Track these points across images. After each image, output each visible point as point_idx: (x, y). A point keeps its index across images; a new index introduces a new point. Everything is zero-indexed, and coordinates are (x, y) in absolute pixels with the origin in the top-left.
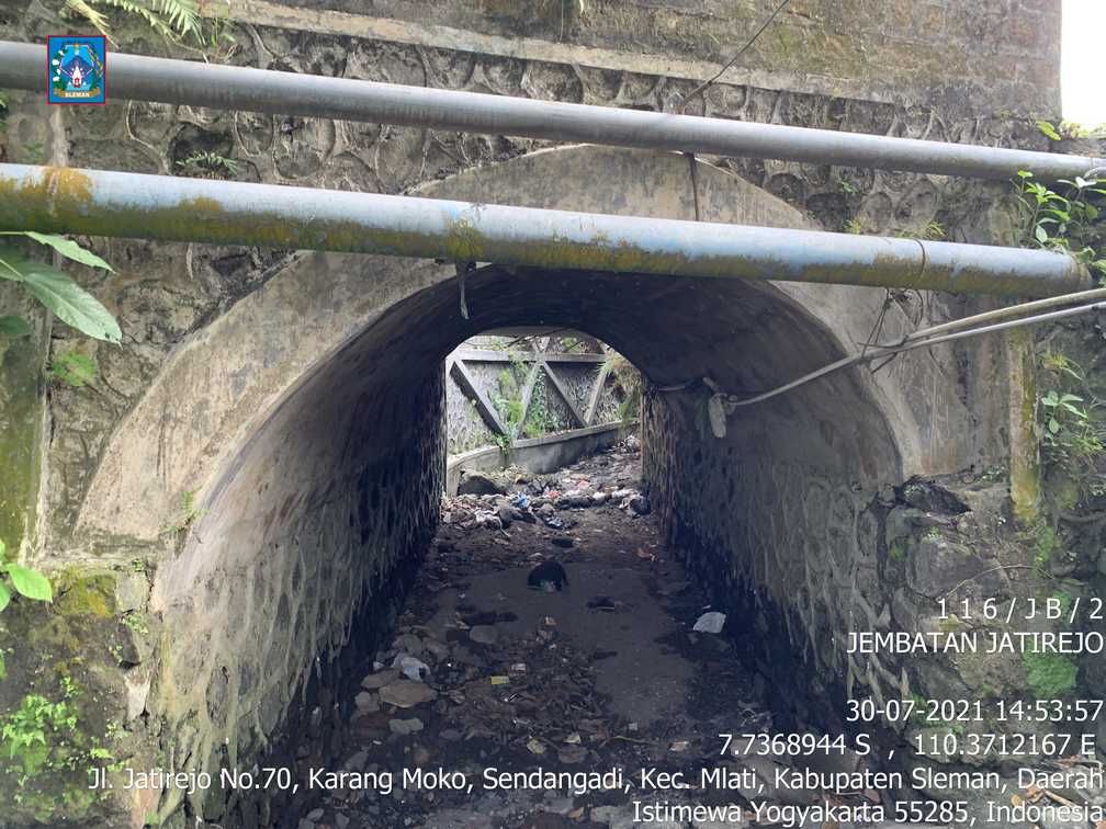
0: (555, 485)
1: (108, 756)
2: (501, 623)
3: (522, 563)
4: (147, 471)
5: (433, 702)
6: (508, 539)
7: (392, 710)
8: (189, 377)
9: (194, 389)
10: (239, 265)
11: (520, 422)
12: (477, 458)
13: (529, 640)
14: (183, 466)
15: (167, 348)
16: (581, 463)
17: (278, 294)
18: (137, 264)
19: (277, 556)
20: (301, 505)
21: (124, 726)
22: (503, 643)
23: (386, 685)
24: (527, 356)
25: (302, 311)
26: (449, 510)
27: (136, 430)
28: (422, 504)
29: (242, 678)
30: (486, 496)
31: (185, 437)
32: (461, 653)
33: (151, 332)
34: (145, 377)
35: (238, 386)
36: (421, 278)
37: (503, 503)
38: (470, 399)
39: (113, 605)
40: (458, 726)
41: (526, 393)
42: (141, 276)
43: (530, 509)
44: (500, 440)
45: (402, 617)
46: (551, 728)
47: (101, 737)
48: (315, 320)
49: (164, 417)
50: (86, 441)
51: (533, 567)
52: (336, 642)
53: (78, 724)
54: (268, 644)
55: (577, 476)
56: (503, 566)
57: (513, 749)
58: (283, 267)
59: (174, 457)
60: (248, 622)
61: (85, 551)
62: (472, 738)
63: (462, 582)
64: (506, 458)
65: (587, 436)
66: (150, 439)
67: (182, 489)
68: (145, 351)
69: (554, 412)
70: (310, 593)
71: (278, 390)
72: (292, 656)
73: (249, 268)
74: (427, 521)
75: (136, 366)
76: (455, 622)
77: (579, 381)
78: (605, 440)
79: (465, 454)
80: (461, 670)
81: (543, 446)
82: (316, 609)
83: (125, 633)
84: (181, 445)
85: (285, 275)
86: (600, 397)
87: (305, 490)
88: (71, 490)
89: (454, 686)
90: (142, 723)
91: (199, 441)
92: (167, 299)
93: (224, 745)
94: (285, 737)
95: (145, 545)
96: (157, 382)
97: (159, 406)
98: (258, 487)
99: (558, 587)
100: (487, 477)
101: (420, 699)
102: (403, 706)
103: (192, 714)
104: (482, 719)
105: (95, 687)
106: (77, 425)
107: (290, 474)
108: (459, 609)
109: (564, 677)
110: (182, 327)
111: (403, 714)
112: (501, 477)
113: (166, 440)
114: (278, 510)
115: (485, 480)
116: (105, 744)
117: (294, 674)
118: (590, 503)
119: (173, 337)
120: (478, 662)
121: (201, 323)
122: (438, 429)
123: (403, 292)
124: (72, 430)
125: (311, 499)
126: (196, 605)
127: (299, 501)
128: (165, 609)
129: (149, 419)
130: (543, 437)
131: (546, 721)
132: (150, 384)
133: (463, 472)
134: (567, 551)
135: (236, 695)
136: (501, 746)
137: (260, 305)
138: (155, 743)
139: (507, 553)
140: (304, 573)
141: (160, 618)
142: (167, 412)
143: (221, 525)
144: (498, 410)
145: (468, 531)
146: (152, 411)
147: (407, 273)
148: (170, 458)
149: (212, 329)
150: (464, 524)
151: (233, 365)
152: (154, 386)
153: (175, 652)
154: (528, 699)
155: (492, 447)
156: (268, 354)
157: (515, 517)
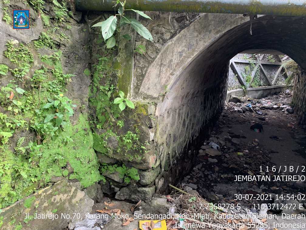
0: (260, 103)
1: (145, 148)
2: (241, 139)
3: (248, 123)
4: (156, 78)
5: (220, 156)
6: (244, 116)
7: (209, 156)
8: (168, 53)
9: (169, 56)
10: (183, 20)
11: (250, 82)
12: (236, 92)
13: (250, 144)
14: (165, 78)
15: (163, 44)
16: (269, 97)
17: (193, 28)
18: (156, 20)
19: (184, 108)
20: (191, 95)
21: (149, 142)
22: (242, 144)
23: (208, 149)
24: (255, 62)
25: (200, 33)
26: (227, 106)
27: (154, 67)
28: (219, 103)
29: (174, 138)
30: (238, 103)
31: (166, 70)
32: (229, 145)
33: (159, 40)
34: (157, 52)
35: (181, 56)
36: (237, 22)
37: (244, 105)
38: (235, 74)
39: (147, 112)
40: (227, 163)
41: (253, 73)
42: (157, 23)
43: (252, 108)
44: (243, 87)
45: (212, 132)
46: (256, 169)
47: (143, 144)
48: (203, 36)
49: (161, 64)
50: (142, 69)
51: (252, 125)
52: (196, 135)
53: (139, 140)
54: (180, 131)
55: (267, 101)
56: (242, 123)
57: (243, 172)
58: (195, 19)
59: (163, 75)
60: (176, 124)
61: (141, 98)
62: (231, 167)
63: (230, 126)
64: (245, 93)
65: (272, 89)
66: (157, 70)
67: (164, 84)
68: (157, 45)
69: (261, 80)
70: (190, 120)
71: (191, 57)
72: (185, 135)
73: (186, 20)
74: (220, 108)
75: (155, 49)
76: (227, 136)
77: (271, 71)
78: (278, 91)
79: (232, 91)
80: (229, 149)
81: (257, 91)
82: (191, 125)
83: (150, 120)
84: (165, 72)
85: (196, 22)
86: (278, 76)
87: (192, 91)
88: (138, 82)
89: (226, 153)
90: (152, 142)
91: (169, 71)
92: (164, 30)
93: (169, 153)
94: (182, 155)
95: (155, 98)
96: (160, 54)
97: (160, 61)
98: (181, 88)
99: (260, 131)
100: (239, 98)
101: (217, 154)
102: (212, 155)
103: (163, 144)
104: (234, 163)
105: (142, 132)
106: (140, 65)
107: (189, 86)
108: (229, 133)
109: (260, 156)
110: (167, 38)
111: (211, 157)
112: (243, 98)
113: (161, 70)
114: (185, 96)
115: (237, 99)
116: (144, 146)
117: (185, 140)
118: (272, 108)
119: (165, 41)
120: (234, 148)
121: (172, 37)
122: (226, 82)
123: (231, 26)
124: (139, 67)
125: (193, 94)
126: (165, 116)
127: (190, 94)
128: (158, 116)
129: (157, 64)
130: (257, 88)
131: (254, 167)
132: (158, 54)
133: (231, 96)
134: (263, 122)
135: (172, 142)
136: (240, 171)
137: (188, 32)
138: (155, 148)
139: (244, 120)
140: (189, 115)
141: (157, 118)
142: (162, 62)
143: (172, 96)
144: (244, 78)
145: (232, 112)
146: (158, 62)
147: (233, 20)
148: (162, 75)
149: (175, 38)
150: (231, 110)
151: (180, 50)
152: (159, 55)
153: (160, 127)
154: (249, 160)
155: (240, 89)
156: (189, 46)
157: (247, 110)
